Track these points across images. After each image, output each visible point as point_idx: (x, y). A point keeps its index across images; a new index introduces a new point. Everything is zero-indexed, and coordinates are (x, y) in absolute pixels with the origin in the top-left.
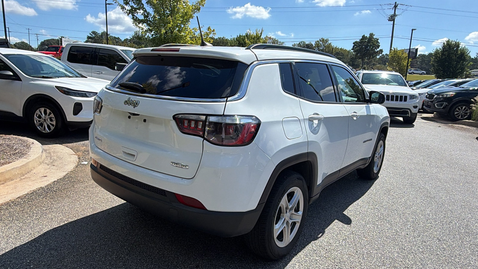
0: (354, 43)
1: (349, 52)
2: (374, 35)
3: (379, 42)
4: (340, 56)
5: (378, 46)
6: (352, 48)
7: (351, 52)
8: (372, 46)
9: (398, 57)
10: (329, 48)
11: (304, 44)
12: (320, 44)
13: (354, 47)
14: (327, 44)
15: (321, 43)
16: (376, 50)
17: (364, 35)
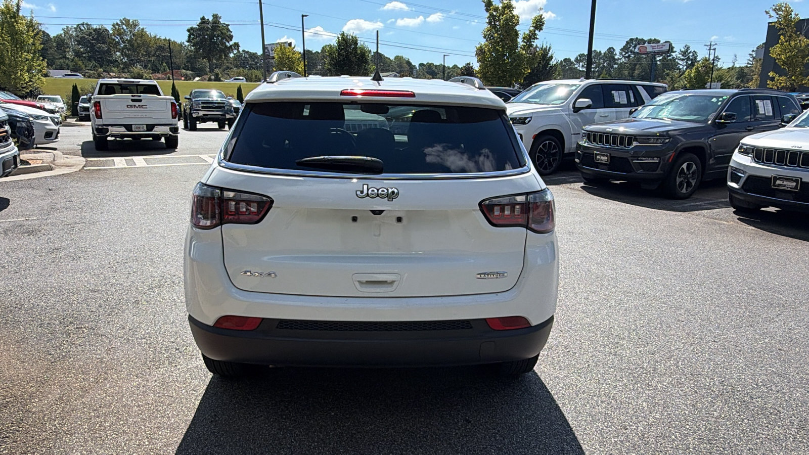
0: (188, 31)
1: (181, 45)
2: (220, 18)
3: (231, 30)
4: (166, 54)
5: (231, 37)
6: (187, 38)
7: (186, 46)
8: (221, 37)
9: (288, 58)
10: (141, 37)
11: (88, 29)
12: (122, 30)
13: (189, 36)
14: (136, 30)
15: (125, 27)
16: (229, 43)
17: (204, 17)
